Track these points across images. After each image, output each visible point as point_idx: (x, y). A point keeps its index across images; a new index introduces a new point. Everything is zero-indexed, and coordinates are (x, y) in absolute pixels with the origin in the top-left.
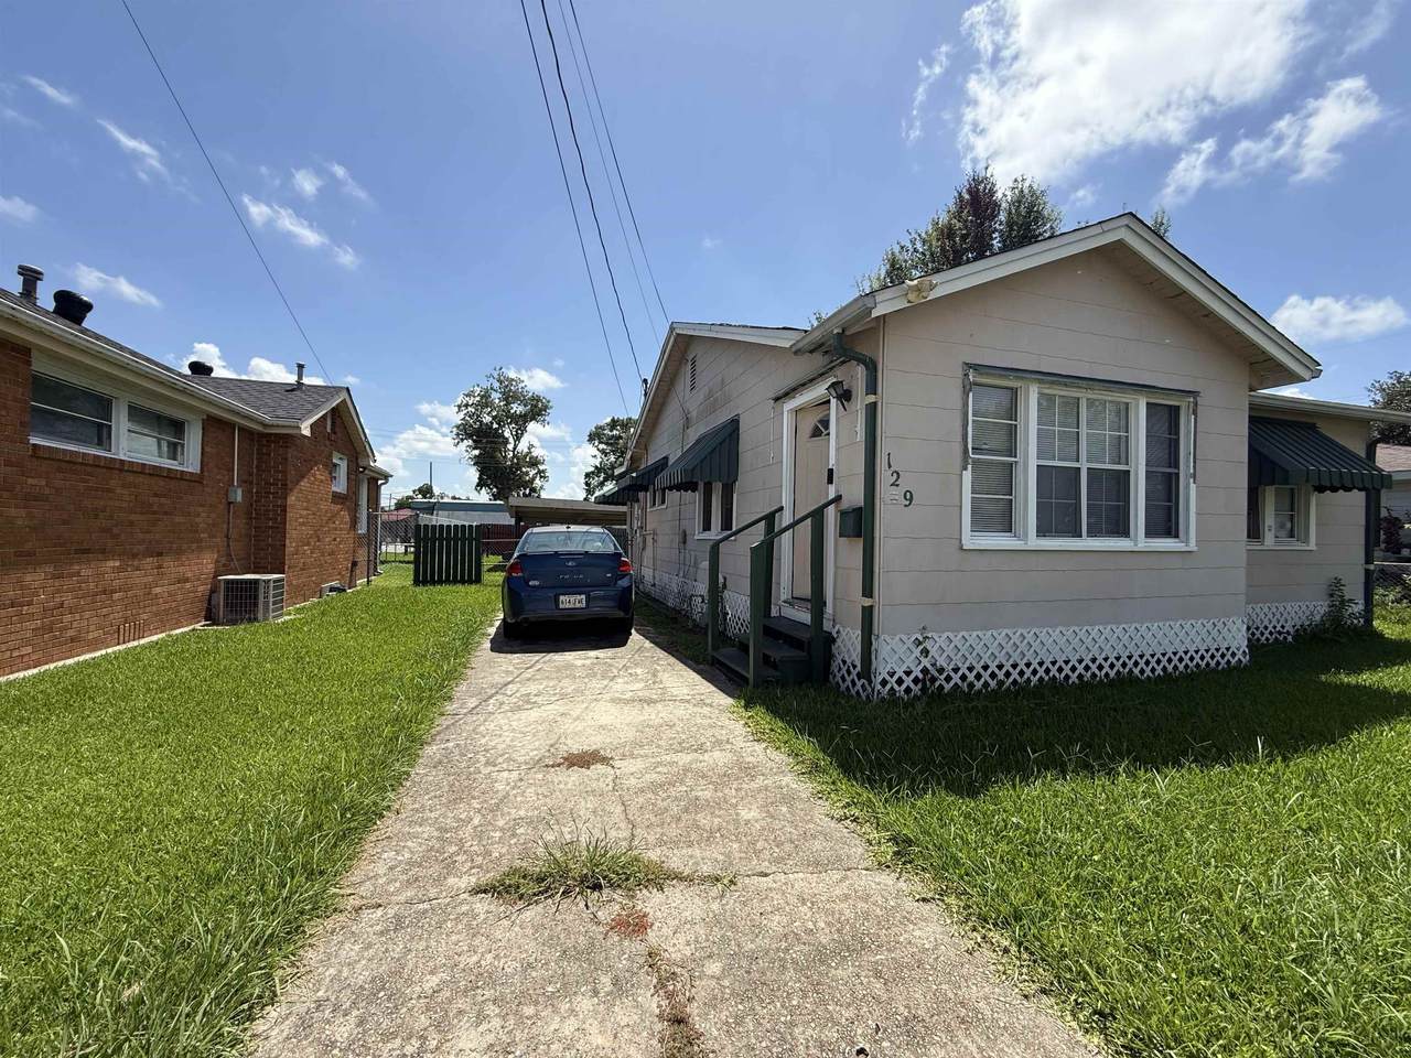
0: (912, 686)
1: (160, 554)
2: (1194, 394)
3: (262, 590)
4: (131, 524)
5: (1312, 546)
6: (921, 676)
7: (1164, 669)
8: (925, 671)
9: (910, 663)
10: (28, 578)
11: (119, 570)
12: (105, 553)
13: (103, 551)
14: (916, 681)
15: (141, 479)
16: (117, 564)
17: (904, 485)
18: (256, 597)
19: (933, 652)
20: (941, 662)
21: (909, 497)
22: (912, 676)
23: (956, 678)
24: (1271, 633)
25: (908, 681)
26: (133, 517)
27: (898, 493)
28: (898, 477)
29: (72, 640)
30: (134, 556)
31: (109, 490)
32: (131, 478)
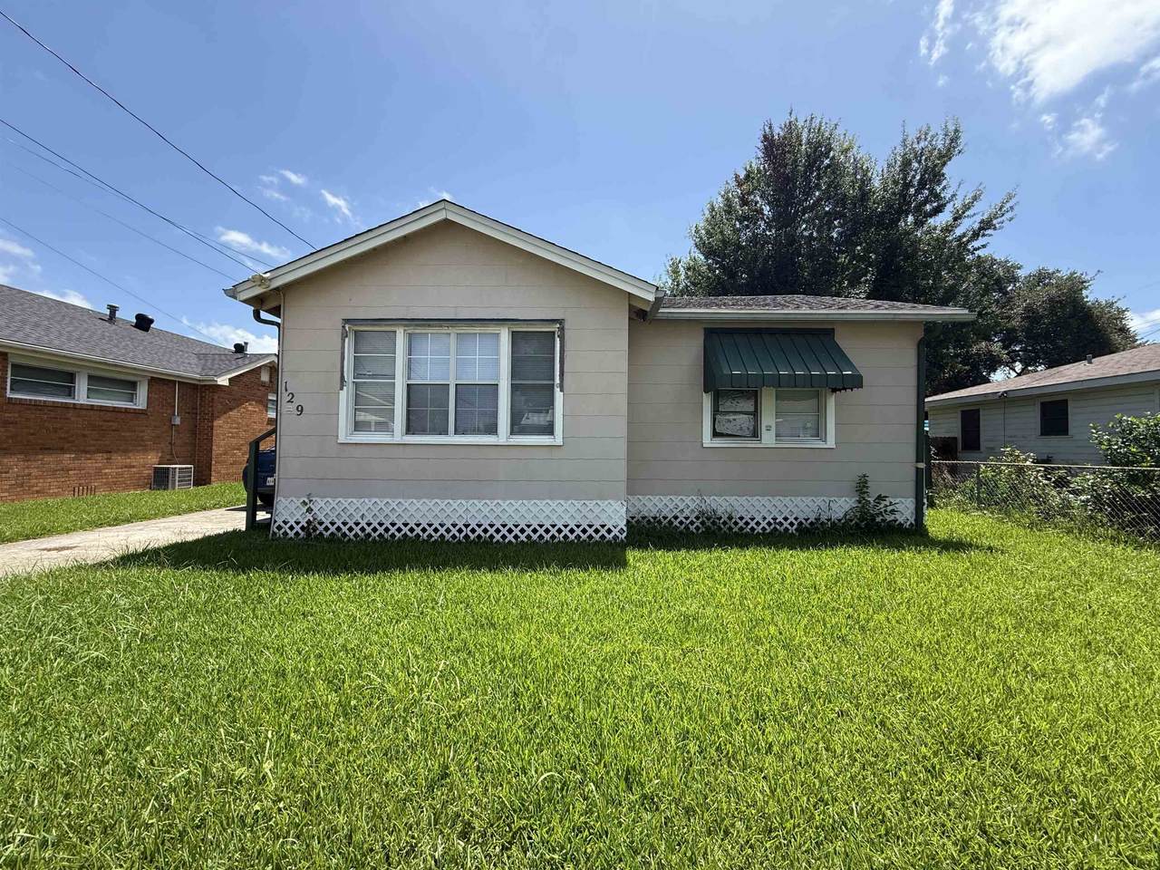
0: (300, 531)
1: (110, 452)
2: (560, 321)
3: (171, 473)
4: (84, 436)
5: (831, 443)
6: (306, 525)
7: (529, 537)
8: (309, 522)
9: (298, 517)
10: (6, 460)
11: (74, 459)
12: (62, 450)
13: (62, 449)
14: (302, 528)
15: (92, 412)
16: (73, 456)
17: (297, 402)
18: (168, 477)
19: (315, 510)
20: (321, 517)
21: (300, 410)
22: (300, 525)
23: (333, 529)
24: (769, 524)
25: (297, 528)
26: (86, 432)
27: (292, 407)
28: (293, 396)
29: (37, 492)
30: (86, 452)
31: (67, 419)
32: (84, 412)
